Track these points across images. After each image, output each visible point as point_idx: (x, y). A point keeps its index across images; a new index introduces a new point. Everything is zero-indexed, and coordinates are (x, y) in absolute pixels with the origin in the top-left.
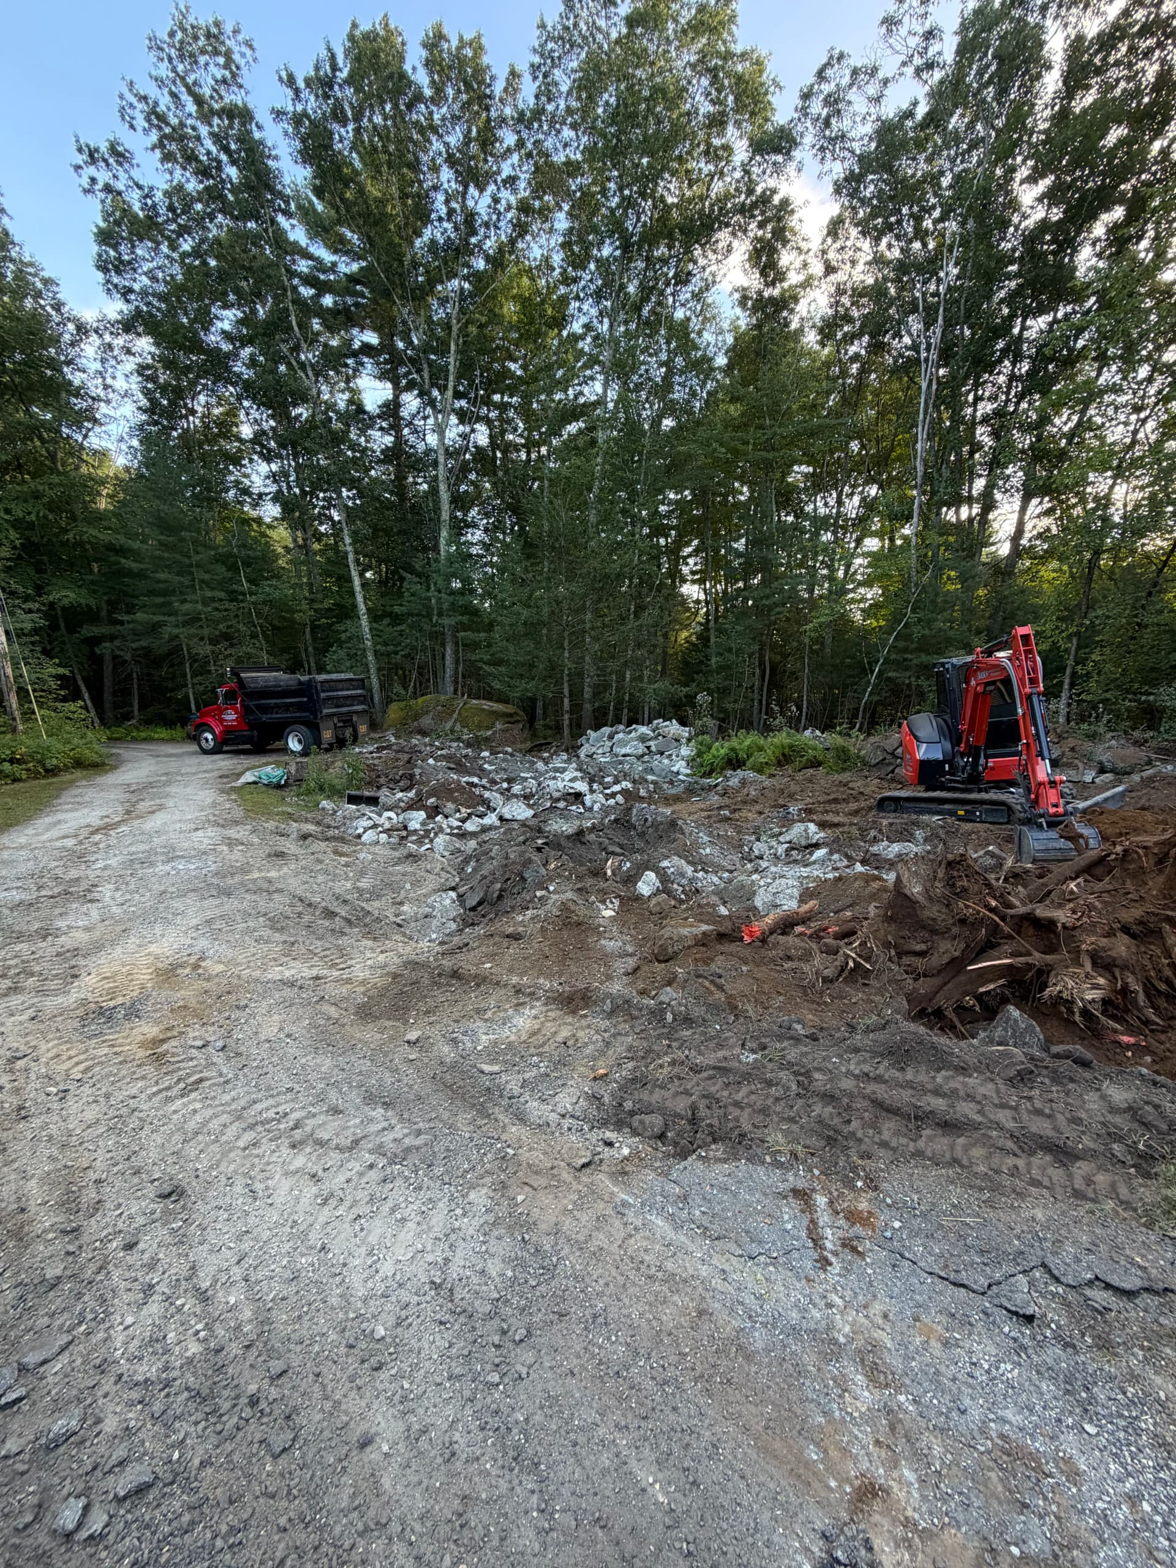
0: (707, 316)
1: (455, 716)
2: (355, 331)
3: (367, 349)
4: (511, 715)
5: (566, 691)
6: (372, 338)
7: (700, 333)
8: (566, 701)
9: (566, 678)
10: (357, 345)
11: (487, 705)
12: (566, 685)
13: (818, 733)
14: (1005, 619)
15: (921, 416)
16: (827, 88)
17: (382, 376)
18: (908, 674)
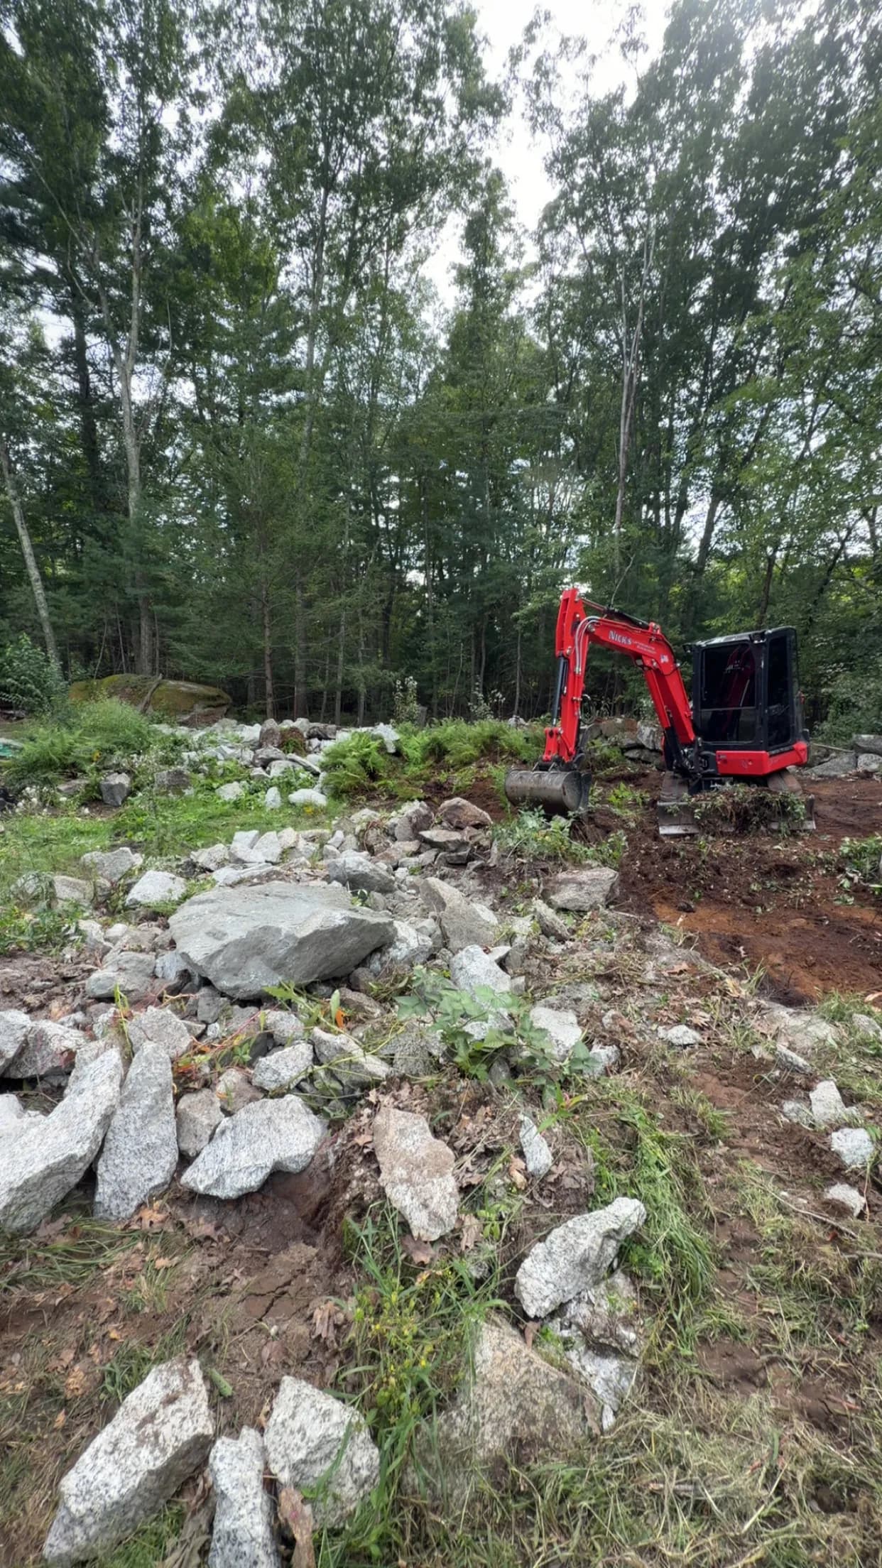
0: (426, 294)
1: (147, 698)
2: (28, 253)
3: (42, 275)
4: (213, 698)
5: (268, 673)
6: (48, 263)
7: (417, 311)
8: (269, 684)
9: (267, 659)
10: (29, 269)
11: (185, 686)
12: (268, 666)
13: (522, 720)
14: (696, 613)
15: (623, 410)
16: (535, 51)
17: (61, 310)
18: (610, 663)
